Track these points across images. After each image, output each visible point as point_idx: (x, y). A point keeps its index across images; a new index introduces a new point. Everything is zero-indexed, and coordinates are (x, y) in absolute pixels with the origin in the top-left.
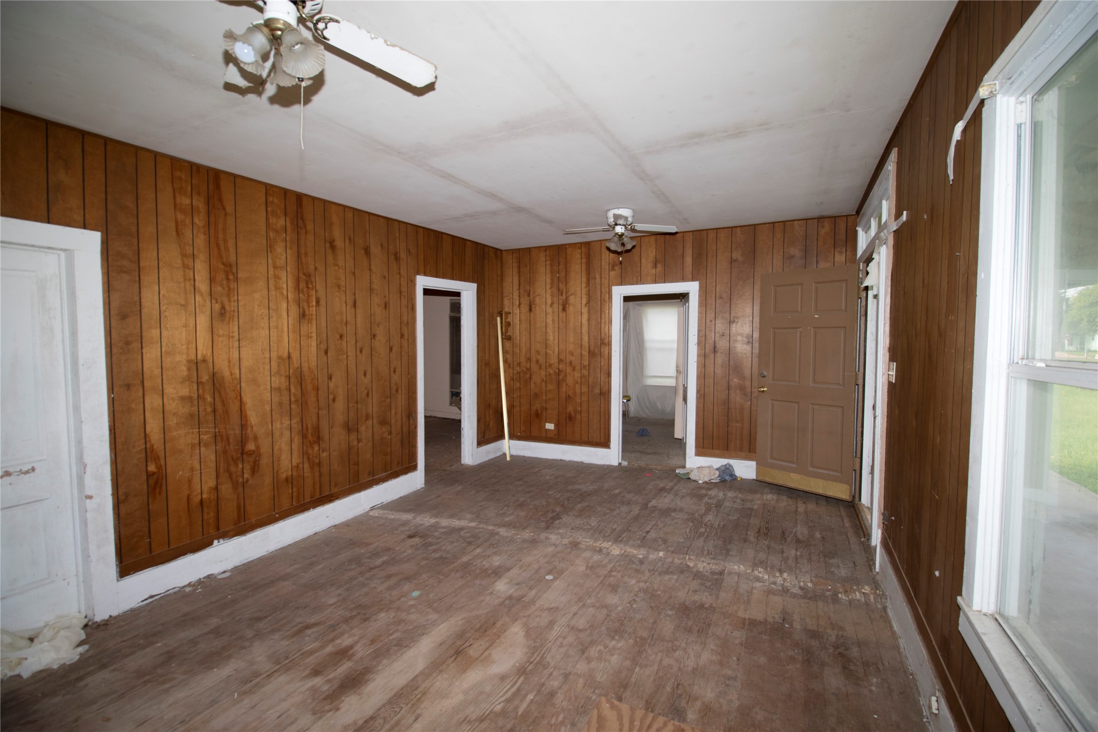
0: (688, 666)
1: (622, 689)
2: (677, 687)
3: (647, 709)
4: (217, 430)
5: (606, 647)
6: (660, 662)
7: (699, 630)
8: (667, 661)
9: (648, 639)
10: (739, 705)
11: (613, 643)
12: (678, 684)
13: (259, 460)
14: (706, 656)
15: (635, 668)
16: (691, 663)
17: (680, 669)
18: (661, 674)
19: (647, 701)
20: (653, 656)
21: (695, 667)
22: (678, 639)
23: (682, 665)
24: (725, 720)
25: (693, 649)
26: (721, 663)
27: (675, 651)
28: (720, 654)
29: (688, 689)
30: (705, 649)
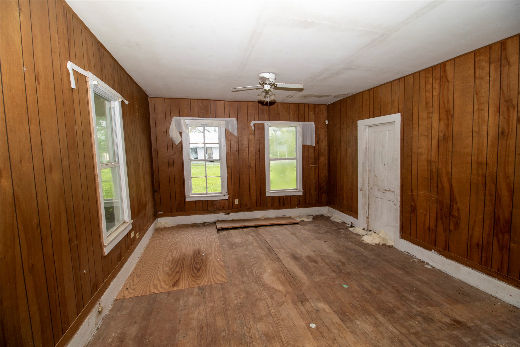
0: (203, 306)
1: (223, 287)
2: (204, 296)
3: (211, 285)
4: (438, 197)
5: (240, 298)
6: (215, 303)
7: (203, 329)
8: (212, 304)
9: (225, 310)
10: (179, 300)
11: (239, 301)
12: (204, 297)
13: (459, 223)
14: (196, 315)
15: (223, 295)
16: (202, 308)
17: (206, 303)
18: (212, 298)
19: (212, 287)
20: (219, 303)
21: (199, 307)
22: (211, 317)
23: (205, 305)
24: (185, 293)
25: (203, 315)
26: (188, 314)
27: (211, 310)
28: (189, 319)
29: (200, 297)
30: (197, 318)
